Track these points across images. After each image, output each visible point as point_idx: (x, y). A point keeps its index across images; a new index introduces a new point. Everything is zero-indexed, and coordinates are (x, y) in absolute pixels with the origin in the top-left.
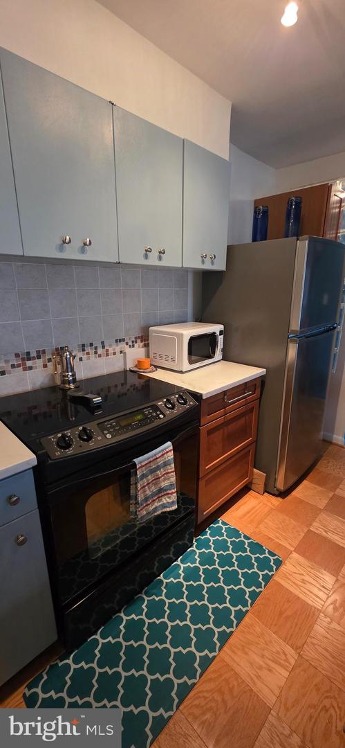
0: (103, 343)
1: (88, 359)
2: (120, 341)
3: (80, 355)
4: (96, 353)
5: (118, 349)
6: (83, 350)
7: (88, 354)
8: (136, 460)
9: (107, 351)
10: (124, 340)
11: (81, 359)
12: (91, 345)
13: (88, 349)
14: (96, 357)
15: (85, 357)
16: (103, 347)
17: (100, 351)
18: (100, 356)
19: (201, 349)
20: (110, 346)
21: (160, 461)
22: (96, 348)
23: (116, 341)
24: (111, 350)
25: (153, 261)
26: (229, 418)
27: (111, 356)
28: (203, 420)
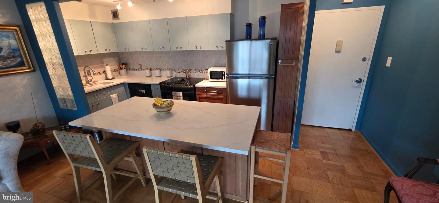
0: (201, 69)
1: (197, 73)
2: (206, 69)
3: (195, 71)
4: (199, 72)
5: (205, 72)
7: (197, 72)
8: (174, 92)
11: (195, 73)
12: (198, 69)
13: (197, 70)
15: (196, 72)
16: (201, 71)
17: (200, 71)
18: (200, 73)
19: (215, 76)
21: (178, 95)
24: (203, 72)
25: (199, 49)
26: (209, 97)
27: (203, 74)
28: (197, 93)
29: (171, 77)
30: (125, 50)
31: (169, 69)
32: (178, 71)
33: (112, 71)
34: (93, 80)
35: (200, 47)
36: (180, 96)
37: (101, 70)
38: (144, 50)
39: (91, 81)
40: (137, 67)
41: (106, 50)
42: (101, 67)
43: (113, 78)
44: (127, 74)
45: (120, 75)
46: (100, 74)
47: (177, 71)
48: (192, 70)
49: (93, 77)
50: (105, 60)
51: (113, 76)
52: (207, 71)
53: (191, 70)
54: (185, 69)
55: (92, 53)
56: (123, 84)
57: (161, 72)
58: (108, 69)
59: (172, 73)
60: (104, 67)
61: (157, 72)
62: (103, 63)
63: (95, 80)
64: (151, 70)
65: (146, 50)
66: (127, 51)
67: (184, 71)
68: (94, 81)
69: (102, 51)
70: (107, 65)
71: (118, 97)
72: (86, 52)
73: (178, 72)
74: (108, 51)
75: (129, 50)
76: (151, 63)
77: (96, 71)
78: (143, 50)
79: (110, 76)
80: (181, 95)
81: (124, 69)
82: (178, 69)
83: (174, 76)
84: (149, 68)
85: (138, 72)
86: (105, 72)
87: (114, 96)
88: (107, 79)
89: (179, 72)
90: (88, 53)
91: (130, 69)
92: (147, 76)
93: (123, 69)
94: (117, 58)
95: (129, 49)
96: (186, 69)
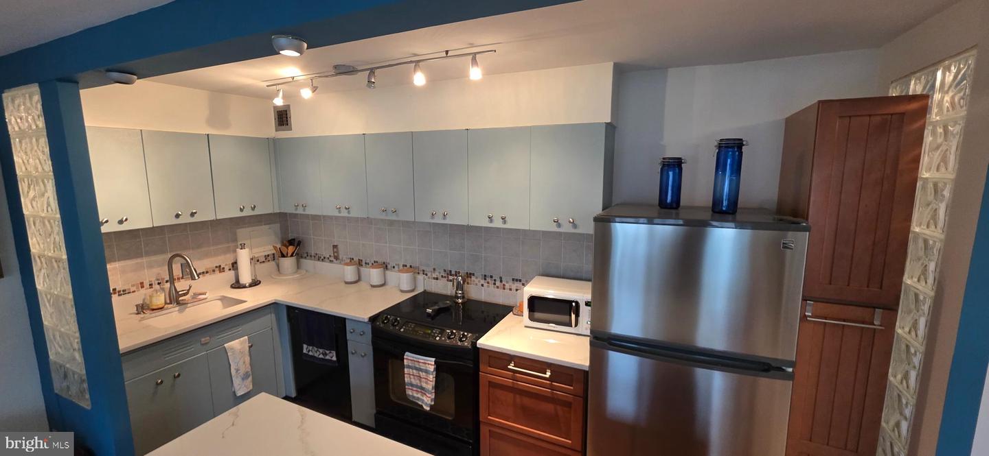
0: (501, 278)
1: (488, 287)
2: (517, 280)
3: (483, 282)
4: (495, 284)
5: (514, 286)
6: (485, 279)
7: (488, 283)
8: (408, 355)
9: (504, 285)
10: (520, 281)
11: (482, 285)
12: (491, 277)
13: (489, 279)
14: (494, 287)
15: (486, 285)
16: (501, 281)
17: (498, 283)
18: (498, 287)
20: (507, 282)
21: (423, 367)
22: (495, 280)
23: (513, 280)
24: (507, 286)
25: (498, 224)
26: (520, 387)
27: (508, 291)
28: (482, 367)
29: (413, 291)
30: (296, 209)
31: (408, 266)
32: (434, 276)
33: (254, 261)
34: (191, 293)
35: (503, 219)
36: (427, 372)
37: (225, 260)
38: (344, 214)
39: (184, 295)
40: (326, 252)
41: (241, 210)
42: (227, 251)
43: (255, 283)
45: (278, 273)
46: (223, 270)
47: (429, 274)
48: (473, 278)
50: (242, 233)
51: (255, 275)
52: (518, 284)
53: (470, 275)
54: (453, 273)
55: (196, 219)
56: (274, 306)
57: (388, 273)
58: (244, 256)
59: (415, 280)
60: (234, 252)
61: (374, 275)
62: (235, 240)
63: (200, 291)
64: (360, 263)
65: (349, 213)
66: (300, 211)
67: (451, 278)
68: (196, 295)
69: (229, 211)
70: (243, 247)
71: (250, 347)
72: (177, 216)
73: (434, 278)
74: (249, 213)
75: (304, 210)
76: (363, 244)
78: (340, 212)
79: (246, 278)
80: (432, 368)
81: (292, 256)
82: (434, 269)
83: (420, 290)
85: (326, 265)
86: (234, 266)
87: (237, 346)
88: (237, 285)
89: (437, 279)
91: (308, 256)
92: (347, 283)
93: (289, 255)
95: (304, 207)
96: (456, 272)
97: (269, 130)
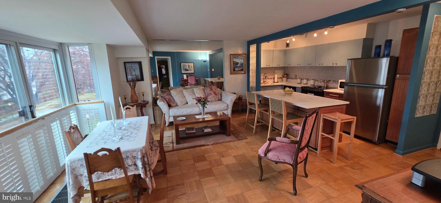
3: (333, 82)
13: (334, 82)
17: (337, 83)
28: (324, 96)
29: (314, 85)
31: (314, 79)
32: (320, 81)
33: (278, 78)
35: (336, 64)
37: (272, 77)
38: (299, 66)
40: (294, 77)
42: (272, 75)
43: (277, 82)
44: (287, 81)
45: (282, 81)
46: (271, 79)
48: (330, 82)
49: (267, 80)
50: (276, 71)
55: (270, 66)
56: (282, 86)
57: (308, 81)
58: (276, 76)
59: (315, 83)
60: (274, 75)
61: (305, 81)
62: (274, 73)
70: (276, 74)
74: (278, 66)
76: (303, 74)
77: (269, 77)
79: (276, 81)
83: (316, 85)
84: (301, 78)
86: (274, 78)
88: (274, 82)
90: (268, 66)
91: (289, 78)
92: (298, 83)
93: (285, 77)
94: (283, 71)
95: (290, 65)
97: (284, 48)
